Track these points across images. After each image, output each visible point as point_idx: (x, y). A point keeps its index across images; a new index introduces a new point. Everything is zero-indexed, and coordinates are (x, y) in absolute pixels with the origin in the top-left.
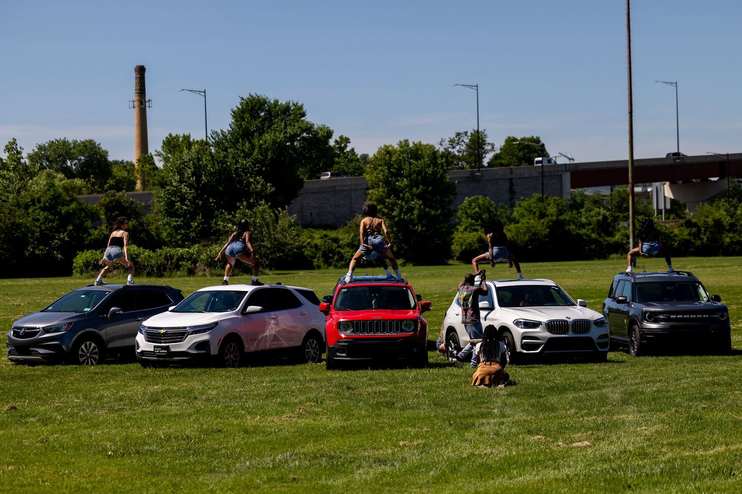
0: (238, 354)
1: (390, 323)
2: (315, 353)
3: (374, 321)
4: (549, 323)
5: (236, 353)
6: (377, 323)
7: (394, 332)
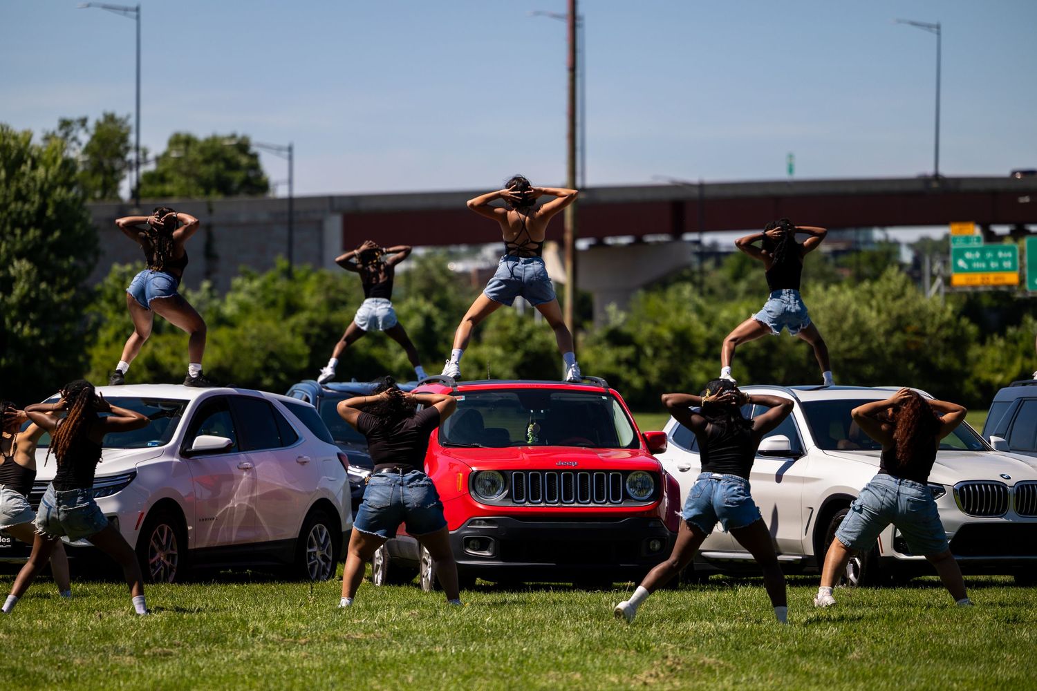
0: (176, 553)
1: (600, 478)
2: (324, 558)
3: (559, 471)
4: (961, 489)
5: (172, 549)
6: (567, 478)
7: (608, 500)
